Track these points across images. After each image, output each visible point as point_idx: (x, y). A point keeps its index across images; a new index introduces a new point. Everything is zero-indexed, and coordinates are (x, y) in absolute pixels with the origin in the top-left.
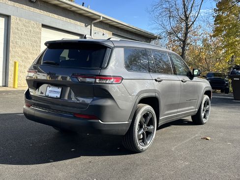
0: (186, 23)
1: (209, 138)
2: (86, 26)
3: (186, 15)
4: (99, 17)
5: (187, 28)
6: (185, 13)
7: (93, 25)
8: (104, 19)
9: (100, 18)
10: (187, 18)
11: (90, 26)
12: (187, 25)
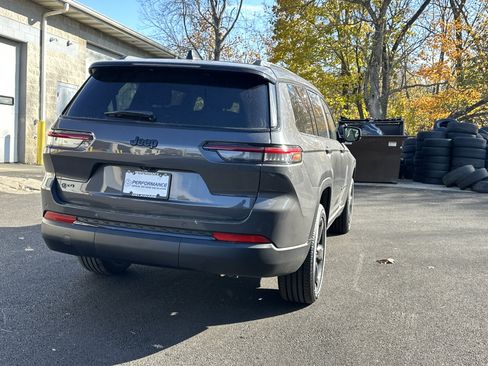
0: (217, 31)
1: (391, 260)
2: (31, 23)
3: (214, 15)
4: (61, 5)
5: (218, 42)
6: (214, 10)
7: (46, 22)
8: (72, 10)
9: (64, 8)
10: (217, 20)
11: (38, 23)
12: (218, 34)
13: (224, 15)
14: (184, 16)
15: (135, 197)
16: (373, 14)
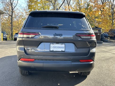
10: (12, 4)
12: (12, 8)
13: (13, 3)
14: (3, 2)
15: (54, 51)
16: (53, 4)
